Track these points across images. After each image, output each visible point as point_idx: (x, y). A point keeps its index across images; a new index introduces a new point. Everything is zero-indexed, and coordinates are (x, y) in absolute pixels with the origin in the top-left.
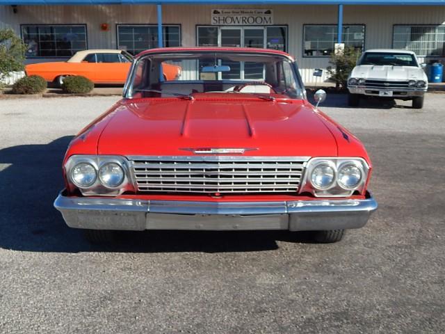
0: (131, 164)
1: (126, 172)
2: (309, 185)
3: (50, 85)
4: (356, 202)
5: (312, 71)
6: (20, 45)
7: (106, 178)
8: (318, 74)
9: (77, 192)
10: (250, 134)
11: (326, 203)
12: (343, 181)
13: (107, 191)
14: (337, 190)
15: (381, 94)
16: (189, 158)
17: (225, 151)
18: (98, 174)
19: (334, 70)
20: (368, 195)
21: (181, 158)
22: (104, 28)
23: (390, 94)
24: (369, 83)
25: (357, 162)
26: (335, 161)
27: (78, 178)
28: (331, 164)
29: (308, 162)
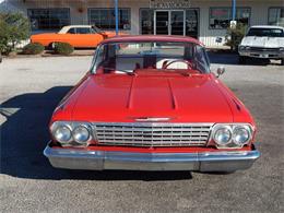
0: (94, 128)
1: (90, 133)
2: (213, 141)
3: (46, 48)
4: (245, 153)
5: (215, 39)
6: (27, 23)
7: (78, 136)
8: (219, 41)
9: (59, 145)
10: (174, 106)
11: (225, 153)
12: (237, 138)
13: (78, 144)
14: (233, 144)
15: (261, 56)
16: (133, 124)
17: (157, 119)
18: (72, 134)
19: (229, 38)
20: (253, 148)
21: (127, 124)
22: (81, 11)
23: (267, 56)
24: (253, 49)
25: (246, 126)
26: (232, 126)
27: (59, 136)
28: (229, 127)
29: (213, 127)
